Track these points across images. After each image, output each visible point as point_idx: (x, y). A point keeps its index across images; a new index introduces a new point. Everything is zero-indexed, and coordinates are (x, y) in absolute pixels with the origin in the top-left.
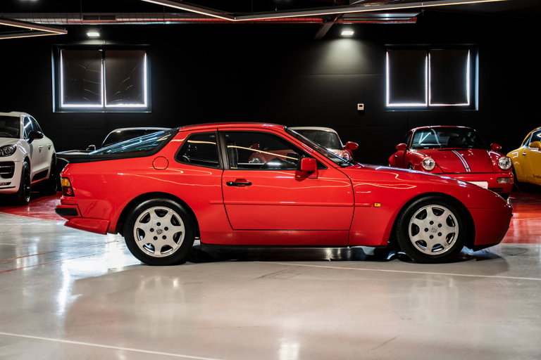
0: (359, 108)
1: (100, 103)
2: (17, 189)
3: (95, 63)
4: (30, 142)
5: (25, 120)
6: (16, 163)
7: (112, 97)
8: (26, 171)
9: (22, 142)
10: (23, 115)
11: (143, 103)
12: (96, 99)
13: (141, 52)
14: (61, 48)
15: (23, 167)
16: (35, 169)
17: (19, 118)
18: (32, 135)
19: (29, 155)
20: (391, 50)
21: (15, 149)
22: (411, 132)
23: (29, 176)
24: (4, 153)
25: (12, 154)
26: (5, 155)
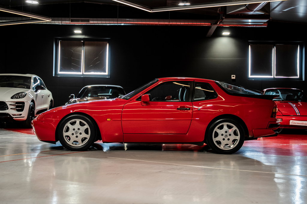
0: (233, 78)
1: (80, 72)
2: (25, 118)
3: (79, 48)
4: (36, 91)
5: (35, 79)
6: (25, 103)
7: (87, 69)
8: (32, 109)
9: (31, 91)
10: (34, 76)
11: (105, 72)
12: (79, 69)
13: (105, 42)
14: (59, 39)
15: (30, 106)
16: (38, 108)
17: (30, 78)
18: (38, 88)
19: (35, 99)
20: (251, 44)
21: (26, 95)
22: (264, 91)
23: (34, 111)
24: (19, 97)
25: (23, 97)
26: (20, 98)
